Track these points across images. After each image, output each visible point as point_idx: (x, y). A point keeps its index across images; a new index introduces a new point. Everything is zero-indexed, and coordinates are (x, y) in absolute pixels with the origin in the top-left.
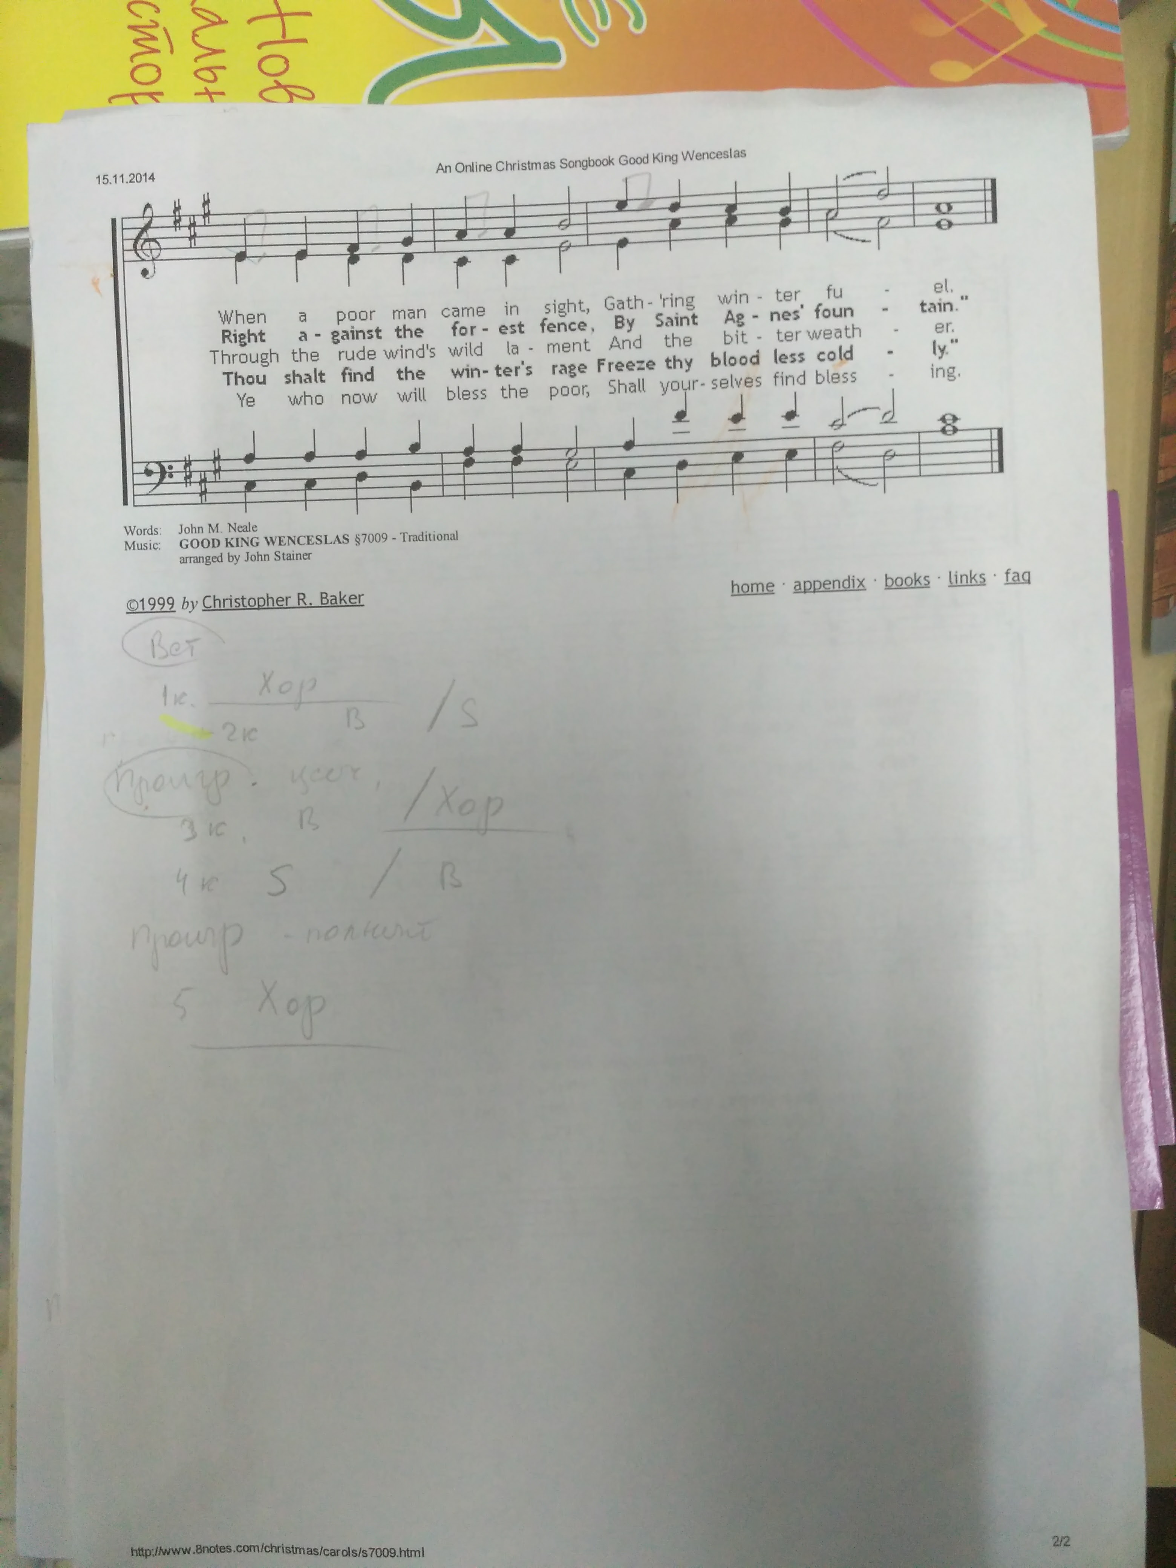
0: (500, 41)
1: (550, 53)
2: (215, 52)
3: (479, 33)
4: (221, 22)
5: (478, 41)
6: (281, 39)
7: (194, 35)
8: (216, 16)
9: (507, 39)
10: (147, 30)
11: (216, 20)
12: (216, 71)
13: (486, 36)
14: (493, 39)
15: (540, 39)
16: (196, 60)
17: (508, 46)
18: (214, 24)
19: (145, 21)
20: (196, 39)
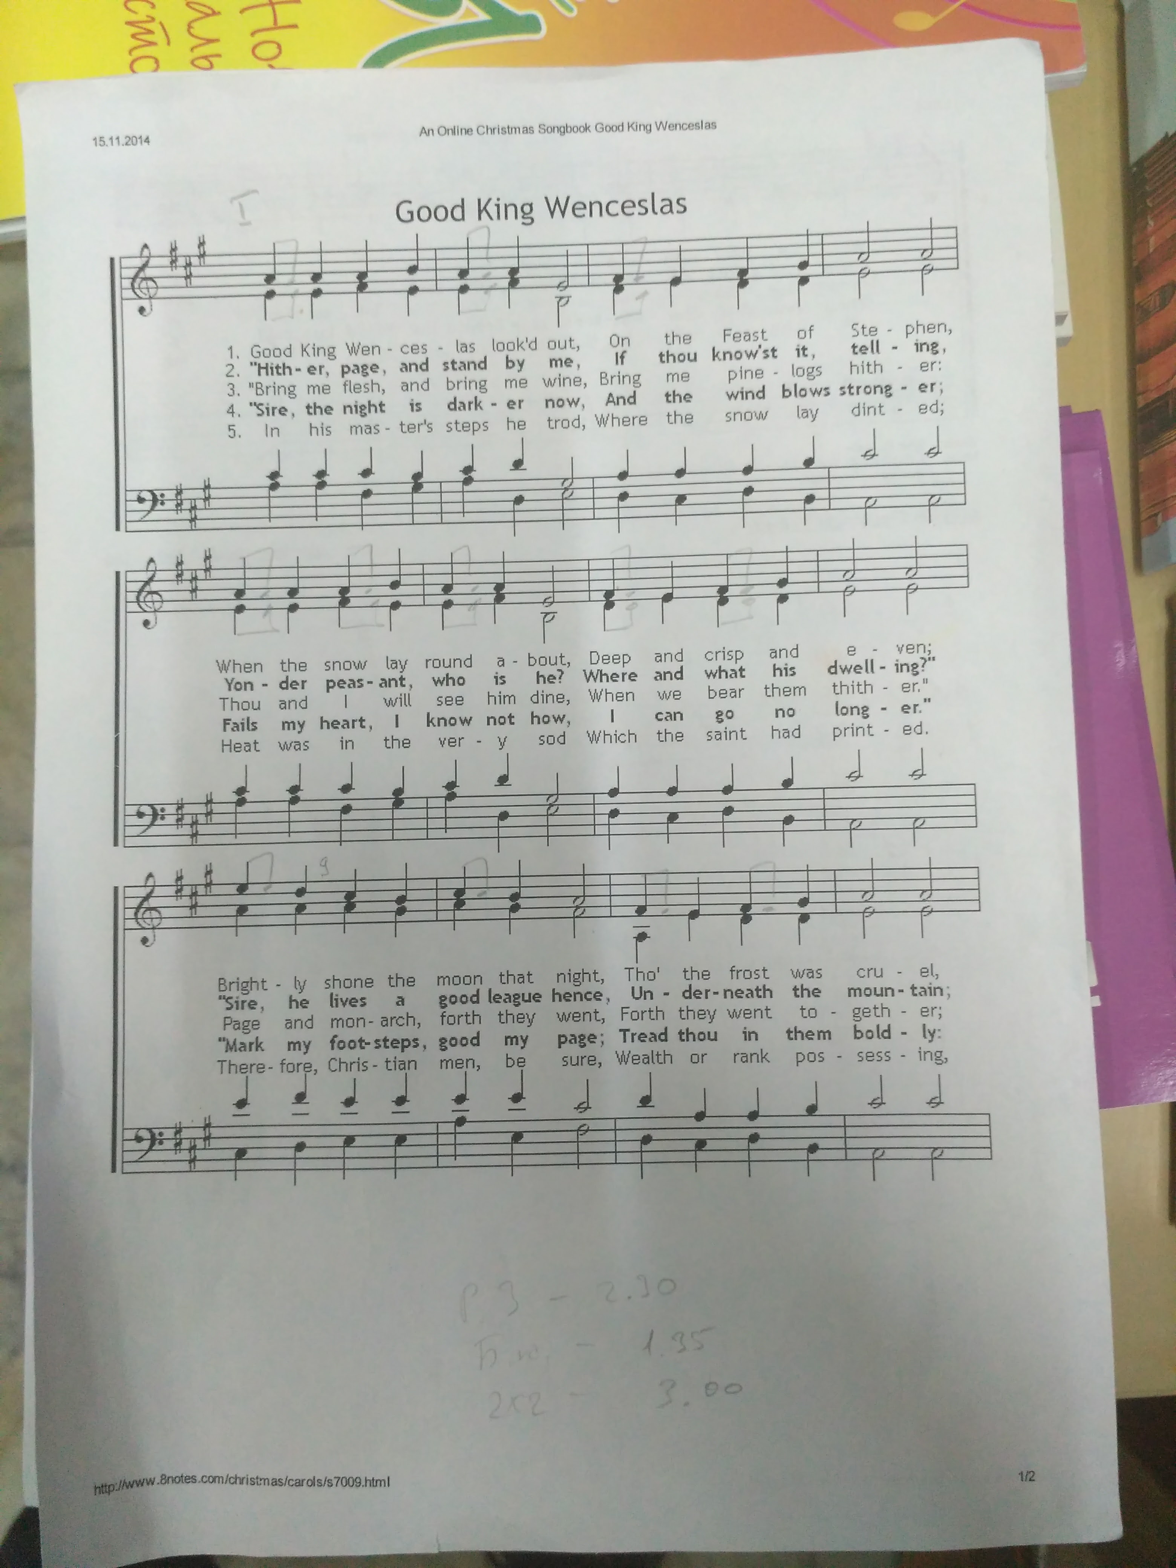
0: (482, 16)
1: (530, 24)
2: (209, 41)
3: (462, 11)
4: (214, 13)
5: (461, 17)
6: (273, 26)
7: (189, 26)
8: (209, 8)
9: (488, 12)
10: (144, 25)
11: (209, 12)
12: (211, 59)
13: (469, 12)
14: (475, 15)
15: (521, 12)
16: (192, 49)
17: (490, 21)
18: (207, 15)
19: (141, 17)
20: (192, 30)
